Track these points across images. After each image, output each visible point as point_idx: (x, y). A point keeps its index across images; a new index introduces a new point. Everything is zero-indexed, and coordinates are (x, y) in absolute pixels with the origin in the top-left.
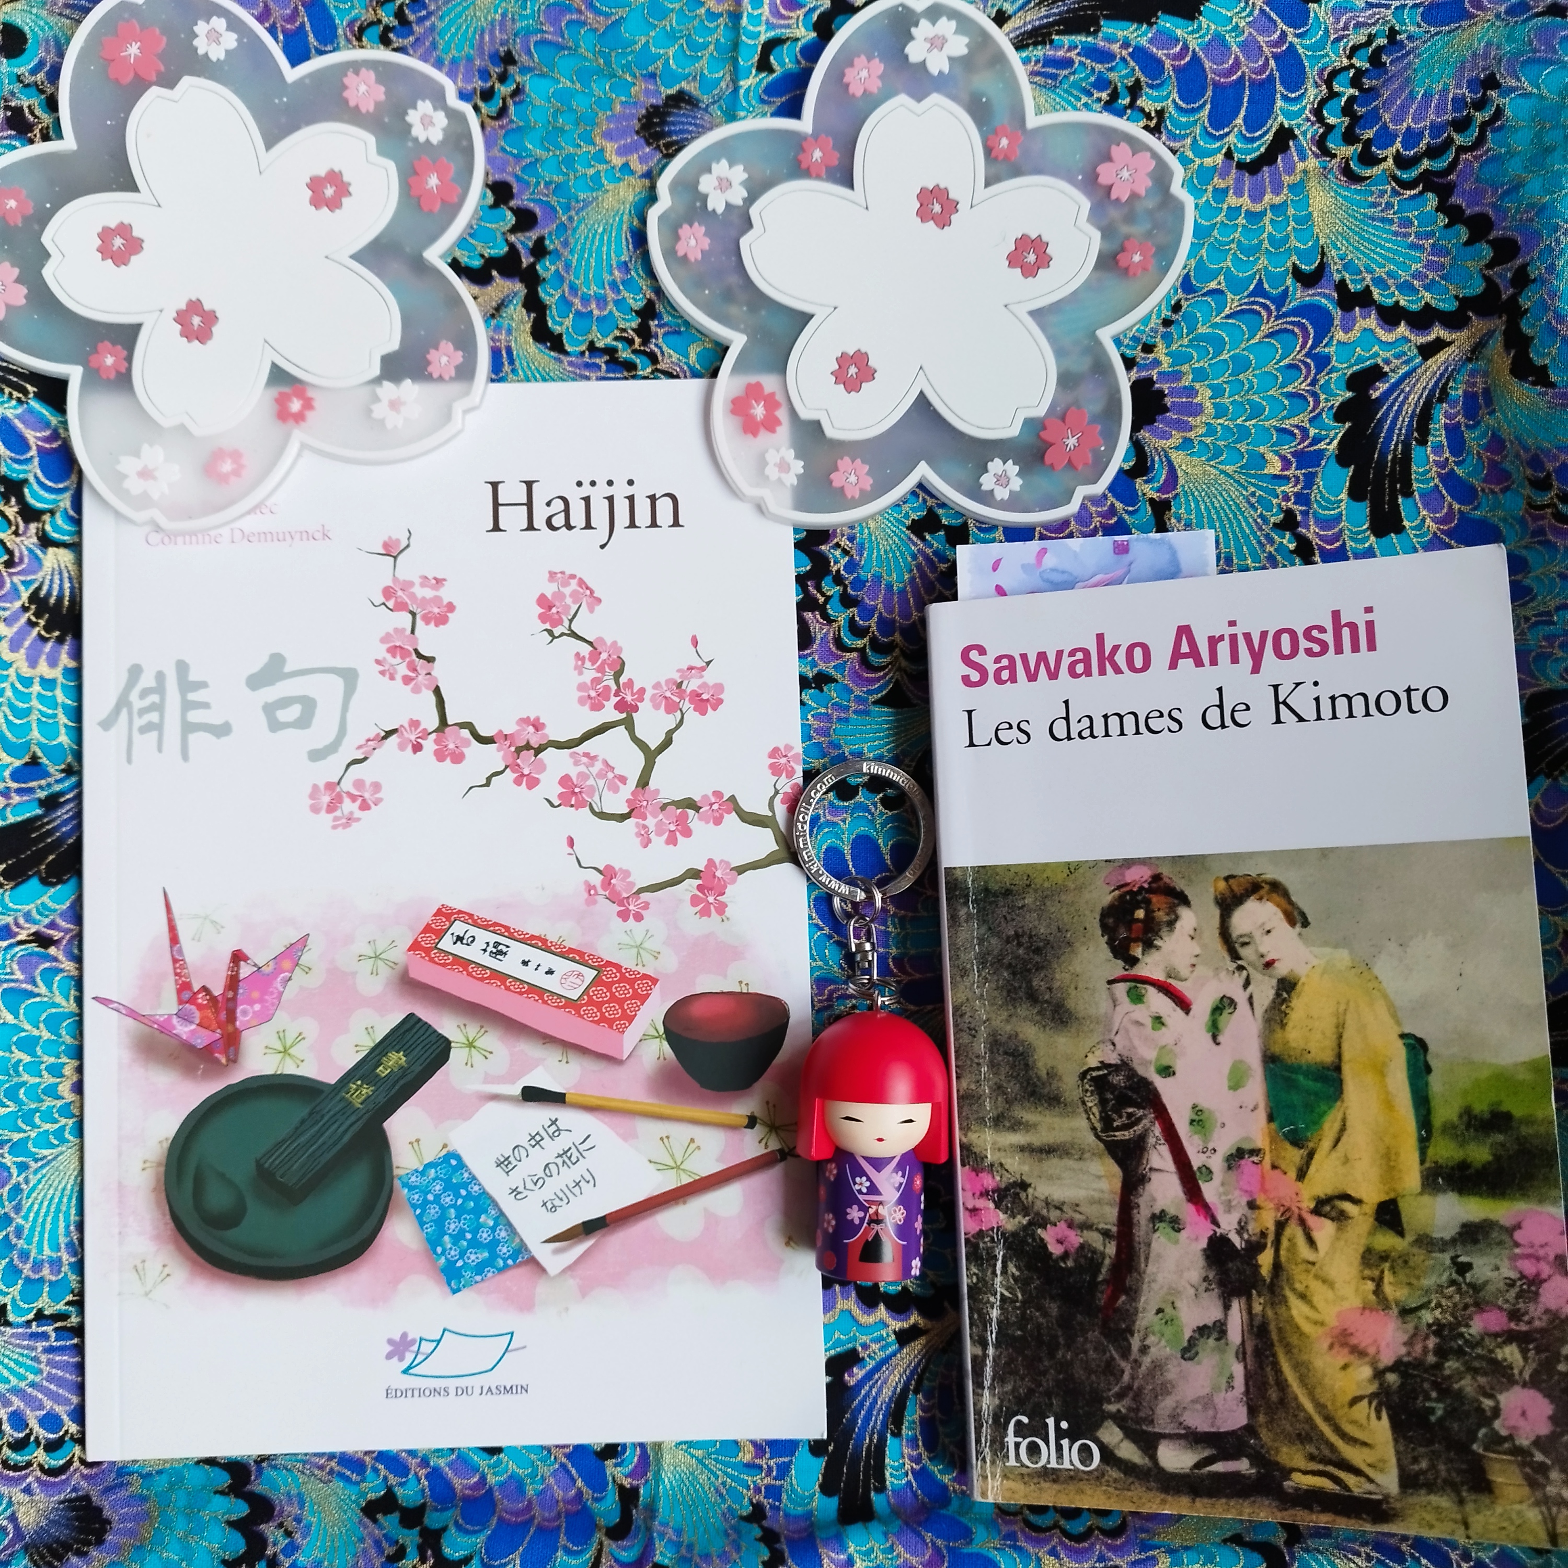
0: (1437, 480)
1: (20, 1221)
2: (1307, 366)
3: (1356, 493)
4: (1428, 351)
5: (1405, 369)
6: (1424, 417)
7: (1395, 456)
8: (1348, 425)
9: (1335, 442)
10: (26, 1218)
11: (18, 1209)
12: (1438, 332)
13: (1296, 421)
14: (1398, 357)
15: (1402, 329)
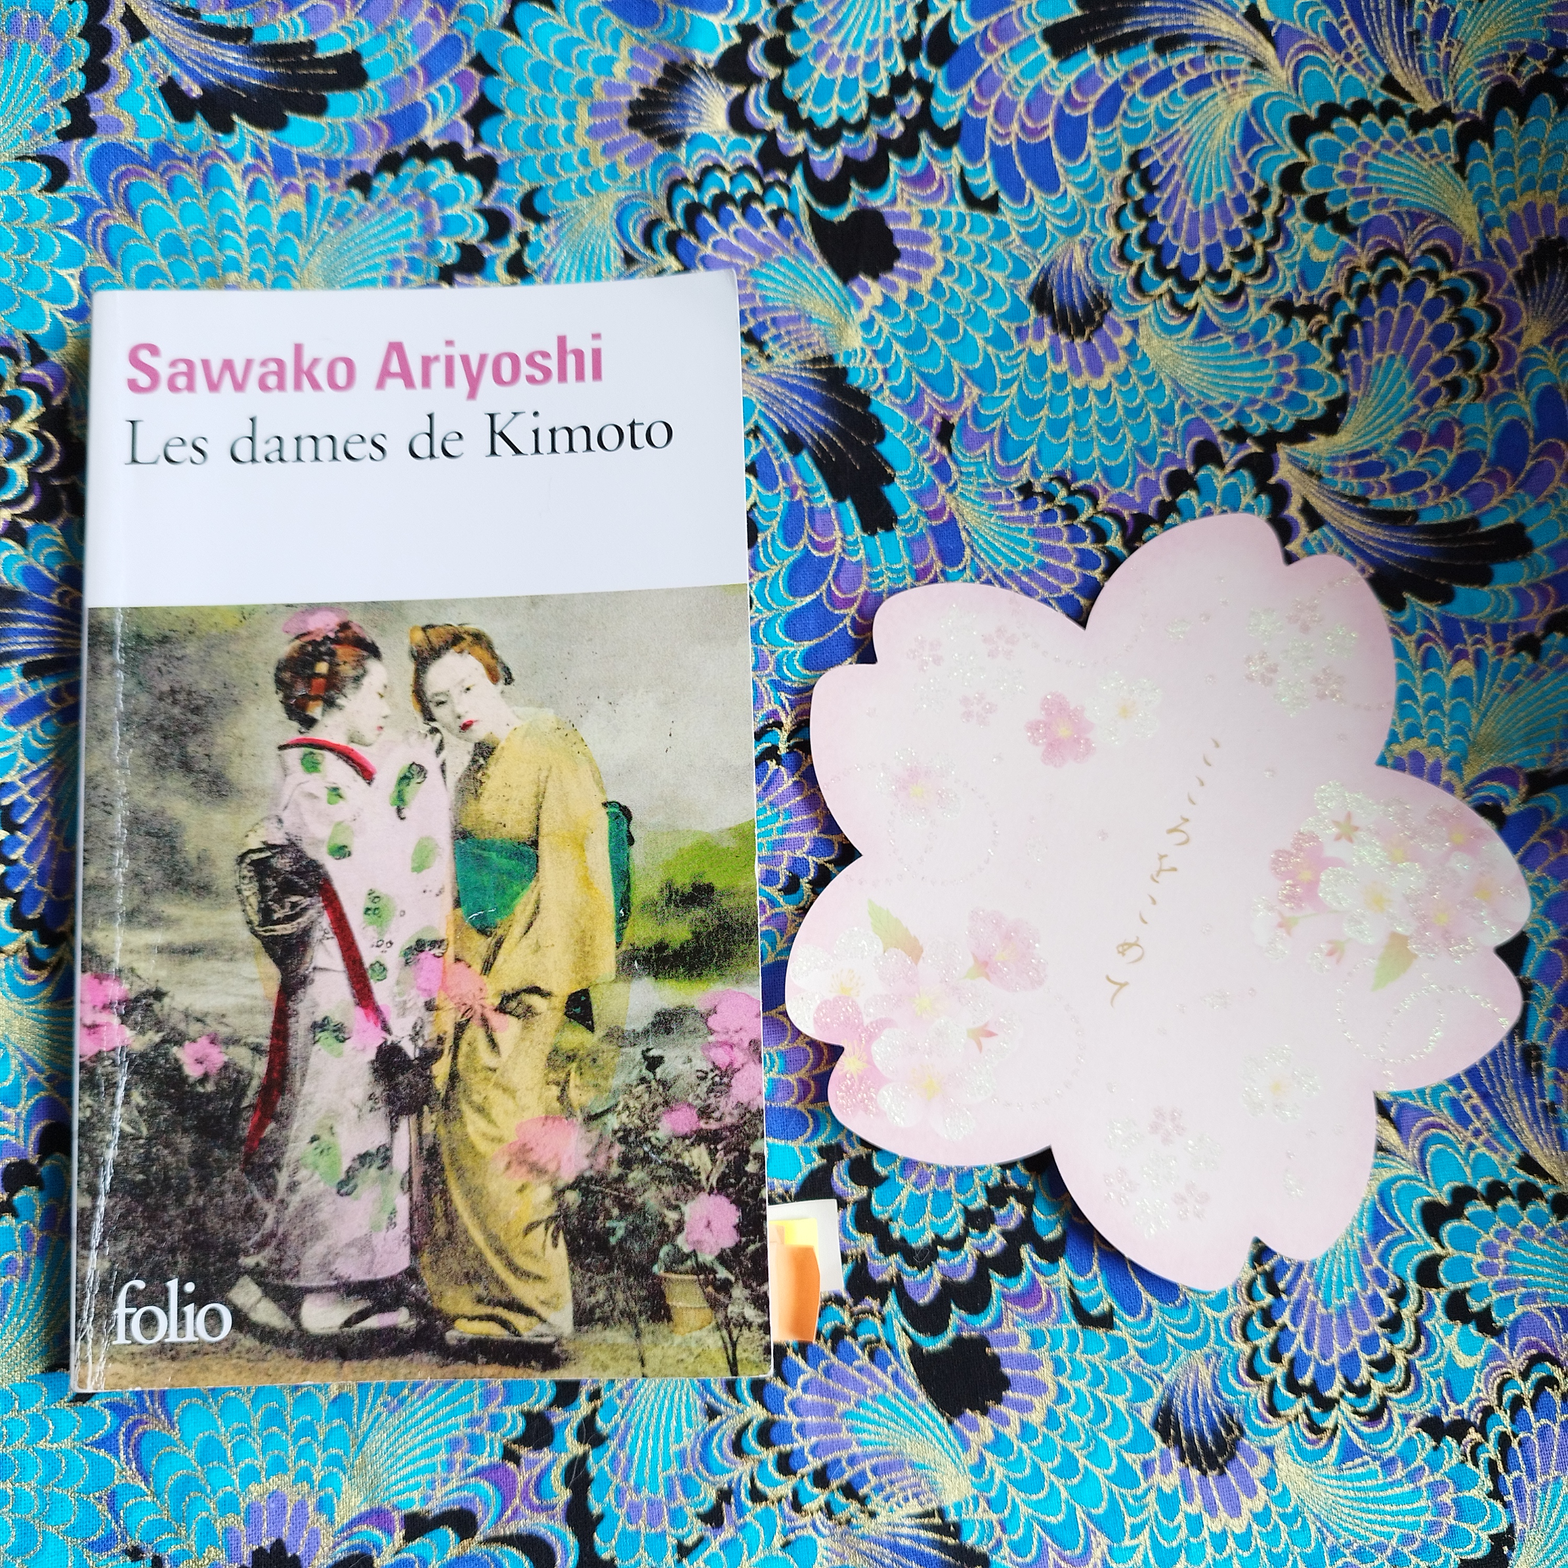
0: (295, 14)
1: (1394, 1542)
2: (167, 169)
3: (318, 108)
4: (137, 31)
5: (163, 58)
6: (219, 33)
7: (267, 64)
8: (235, 118)
9: (259, 132)
10: (1390, 1536)
11: (1381, 1548)
12: (113, 20)
13: (236, 179)
14: (148, 66)
15: (112, 60)
